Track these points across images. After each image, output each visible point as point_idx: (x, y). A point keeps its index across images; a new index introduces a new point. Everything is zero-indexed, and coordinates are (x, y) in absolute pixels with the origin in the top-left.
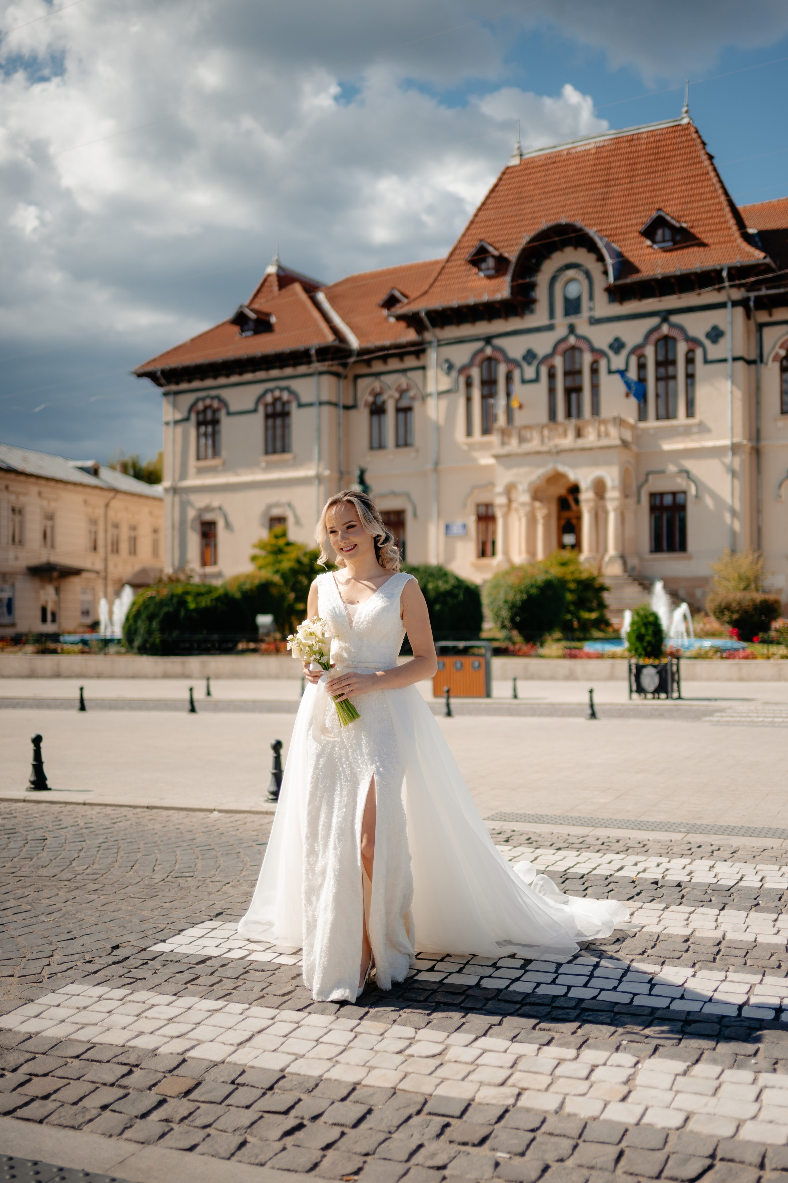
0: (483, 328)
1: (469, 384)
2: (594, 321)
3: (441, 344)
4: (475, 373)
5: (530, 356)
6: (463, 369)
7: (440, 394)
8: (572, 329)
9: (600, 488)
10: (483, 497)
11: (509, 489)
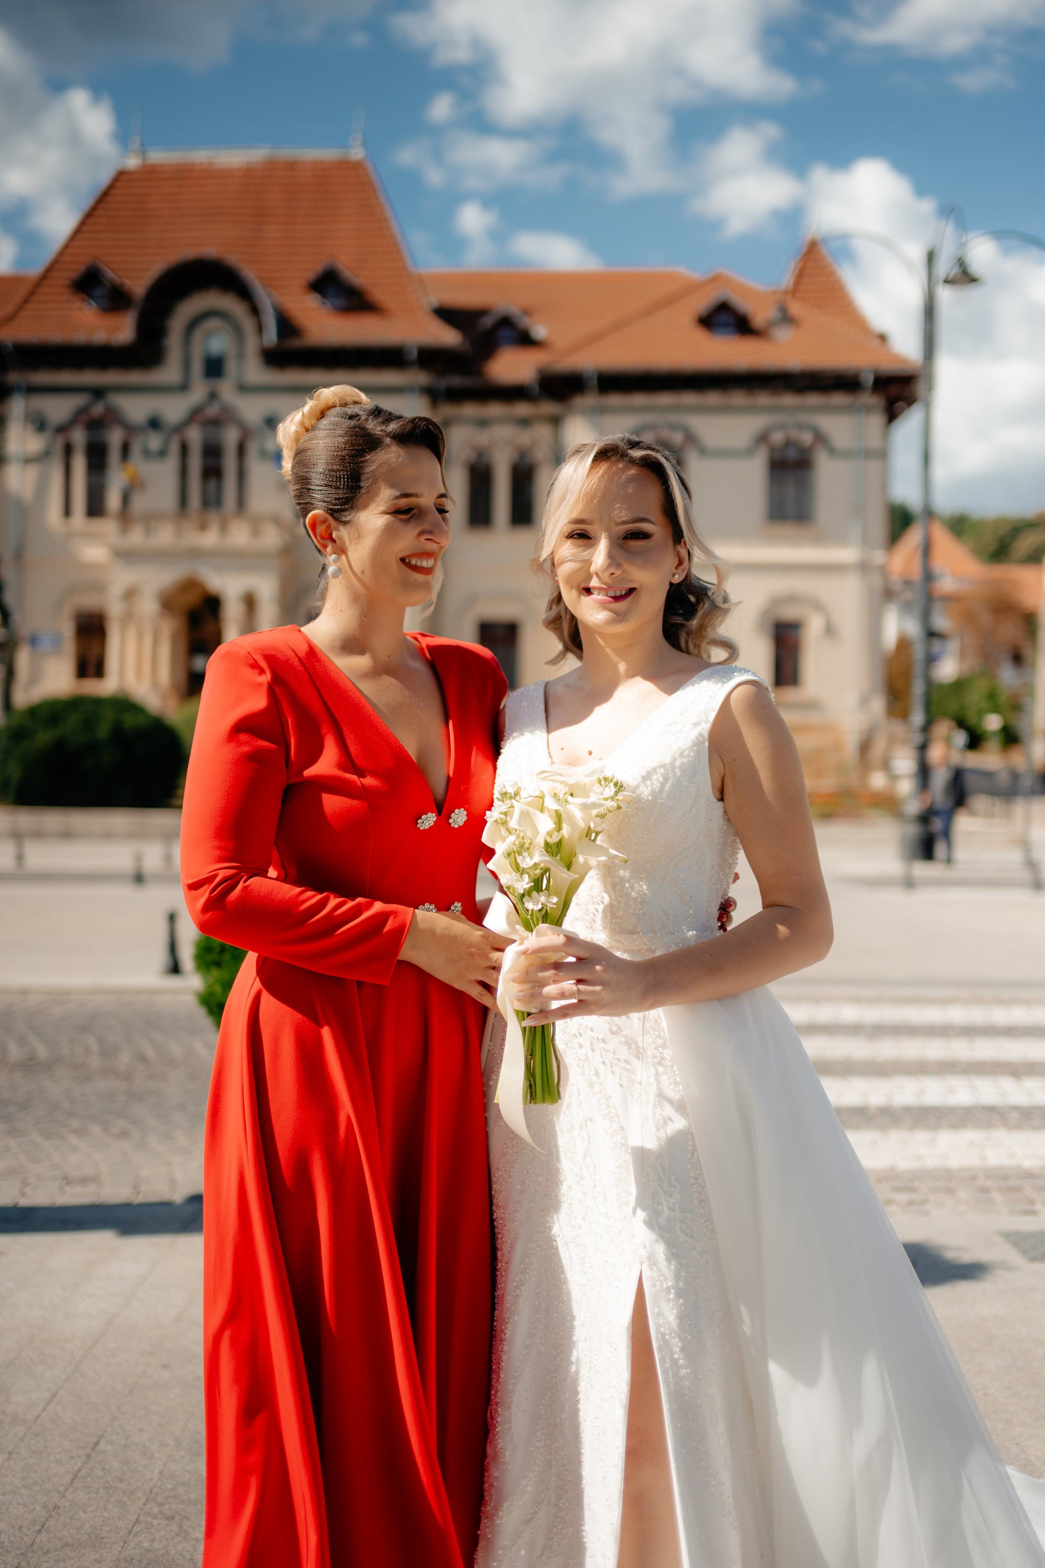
0: (90, 377)
1: (68, 450)
2: (244, 389)
3: (32, 390)
4: (79, 437)
5: (155, 423)
6: (63, 429)
7: (28, 461)
8: (213, 396)
9: (250, 602)
10: (89, 602)
11: (130, 595)
